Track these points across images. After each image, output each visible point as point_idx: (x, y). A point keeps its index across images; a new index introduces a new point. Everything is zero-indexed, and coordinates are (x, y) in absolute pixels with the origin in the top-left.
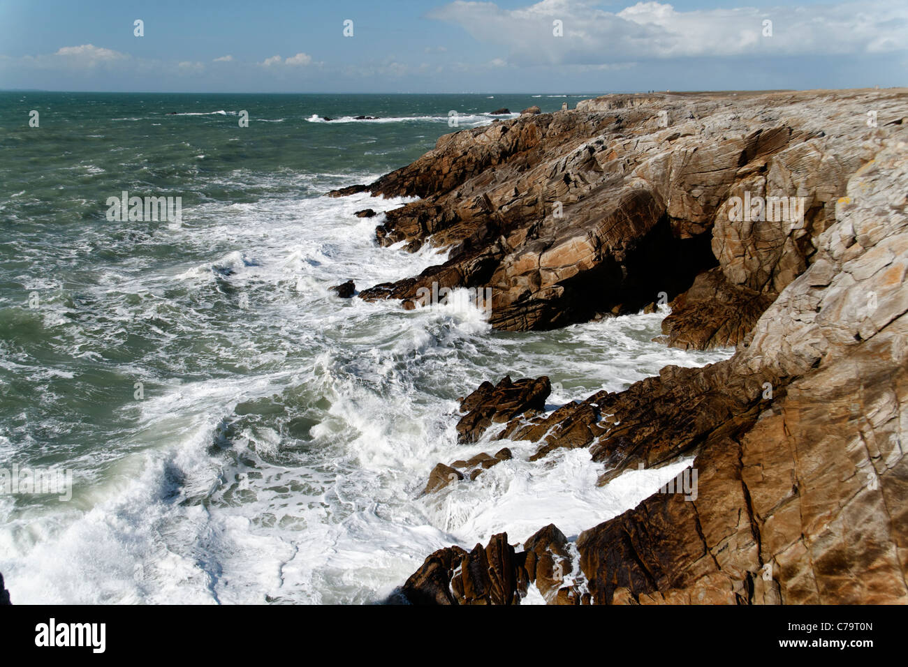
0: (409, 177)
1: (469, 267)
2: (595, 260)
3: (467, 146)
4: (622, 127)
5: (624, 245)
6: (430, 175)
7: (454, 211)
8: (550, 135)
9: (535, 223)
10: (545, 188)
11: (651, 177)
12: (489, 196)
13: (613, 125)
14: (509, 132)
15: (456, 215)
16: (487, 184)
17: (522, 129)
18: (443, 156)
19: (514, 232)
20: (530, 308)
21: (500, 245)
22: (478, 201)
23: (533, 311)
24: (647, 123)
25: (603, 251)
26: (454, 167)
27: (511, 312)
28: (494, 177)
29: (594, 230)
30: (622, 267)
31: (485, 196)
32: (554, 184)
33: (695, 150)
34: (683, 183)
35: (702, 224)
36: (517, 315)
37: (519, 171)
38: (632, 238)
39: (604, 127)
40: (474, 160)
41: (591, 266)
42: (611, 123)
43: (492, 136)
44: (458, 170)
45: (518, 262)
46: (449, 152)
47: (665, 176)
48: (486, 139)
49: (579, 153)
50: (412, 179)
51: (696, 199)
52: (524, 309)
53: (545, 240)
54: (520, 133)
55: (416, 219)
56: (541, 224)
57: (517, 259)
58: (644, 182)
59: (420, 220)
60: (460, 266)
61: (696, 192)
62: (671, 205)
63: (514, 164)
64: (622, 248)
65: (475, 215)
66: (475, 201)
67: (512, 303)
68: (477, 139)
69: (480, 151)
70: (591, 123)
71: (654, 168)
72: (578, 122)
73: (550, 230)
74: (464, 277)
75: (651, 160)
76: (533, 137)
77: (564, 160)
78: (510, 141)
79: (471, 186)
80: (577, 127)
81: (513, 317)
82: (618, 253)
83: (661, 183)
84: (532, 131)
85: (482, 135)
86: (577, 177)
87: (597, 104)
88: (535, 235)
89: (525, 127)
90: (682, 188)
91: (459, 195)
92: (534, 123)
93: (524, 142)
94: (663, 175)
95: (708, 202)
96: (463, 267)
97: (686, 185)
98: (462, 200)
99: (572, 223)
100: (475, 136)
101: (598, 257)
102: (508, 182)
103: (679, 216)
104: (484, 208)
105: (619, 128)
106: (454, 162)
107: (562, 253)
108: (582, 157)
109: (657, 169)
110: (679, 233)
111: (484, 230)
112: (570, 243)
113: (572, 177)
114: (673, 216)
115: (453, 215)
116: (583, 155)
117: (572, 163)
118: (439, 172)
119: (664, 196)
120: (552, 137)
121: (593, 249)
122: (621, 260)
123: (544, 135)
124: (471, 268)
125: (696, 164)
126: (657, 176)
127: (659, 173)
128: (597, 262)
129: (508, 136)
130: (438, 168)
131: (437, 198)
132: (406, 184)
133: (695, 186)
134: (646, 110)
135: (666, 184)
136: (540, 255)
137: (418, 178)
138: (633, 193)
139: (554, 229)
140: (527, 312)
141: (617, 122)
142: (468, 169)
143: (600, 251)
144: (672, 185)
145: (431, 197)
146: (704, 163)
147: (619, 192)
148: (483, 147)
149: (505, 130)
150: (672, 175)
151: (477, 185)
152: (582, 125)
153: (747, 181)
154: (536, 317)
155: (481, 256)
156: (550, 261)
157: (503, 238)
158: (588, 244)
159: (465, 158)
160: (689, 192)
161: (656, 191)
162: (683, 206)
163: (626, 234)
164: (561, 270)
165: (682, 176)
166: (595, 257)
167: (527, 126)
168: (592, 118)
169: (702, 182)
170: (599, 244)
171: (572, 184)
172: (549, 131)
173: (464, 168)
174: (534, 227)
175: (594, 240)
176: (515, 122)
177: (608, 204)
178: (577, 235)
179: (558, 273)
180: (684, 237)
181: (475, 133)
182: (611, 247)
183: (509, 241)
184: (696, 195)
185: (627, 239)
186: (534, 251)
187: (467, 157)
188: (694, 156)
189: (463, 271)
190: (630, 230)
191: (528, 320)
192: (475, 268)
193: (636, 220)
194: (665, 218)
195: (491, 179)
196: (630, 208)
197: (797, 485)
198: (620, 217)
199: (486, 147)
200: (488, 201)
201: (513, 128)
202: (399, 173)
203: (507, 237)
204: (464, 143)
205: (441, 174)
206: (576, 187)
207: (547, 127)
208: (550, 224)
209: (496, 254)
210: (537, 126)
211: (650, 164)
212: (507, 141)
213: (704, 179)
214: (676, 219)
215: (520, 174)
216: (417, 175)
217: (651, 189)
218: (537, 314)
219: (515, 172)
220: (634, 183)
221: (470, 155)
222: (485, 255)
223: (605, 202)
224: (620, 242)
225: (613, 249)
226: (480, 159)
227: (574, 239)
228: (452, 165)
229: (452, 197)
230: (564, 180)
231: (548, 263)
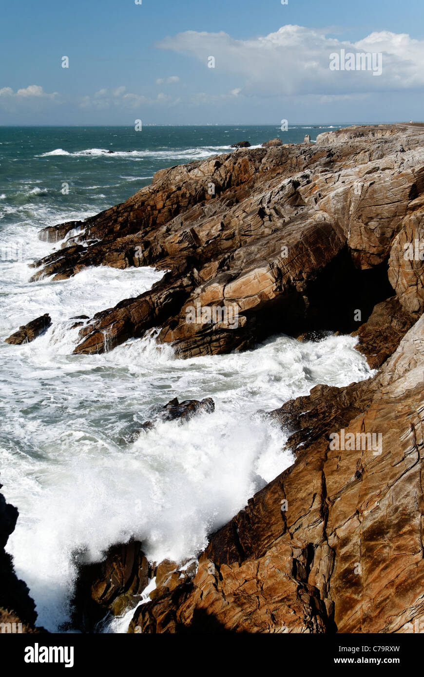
0: (123, 213)
1: (160, 299)
2: (276, 290)
3: (181, 180)
4: (333, 161)
5: (304, 275)
6: (144, 211)
7: (161, 246)
8: (262, 170)
9: (226, 256)
10: (241, 222)
11: (333, 210)
12: (196, 230)
13: (324, 160)
14: (223, 167)
15: (163, 250)
16: (196, 219)
17: (235, 163)
18: (158, 191)
19: (206, 265)
20: (214, 338)
21: (192, 278)
22: (185, 235)
23: (217, 340)
24: (357, 157)
25: (284, 282)
26: (168, 203)
27: (195, 342)
28: (203, 211)
29: (276, 262)
30: (304, 297)
31: (193, 231)
32: (249, 218)
33: (371, 184)
34: (361, 215)
35: (379, 255)
36: (202, 345)
37: (227, 206)
38: (312, 269)
39: (315, 161)
40: (188, 195)
41: (272, 296)
42: (323, 157)
43: (206, 171)
44: (172, 205)
45: (204, 293)
46: (164, 188)
47: (345, 209)
48: (200, 174)
49: (283, 188)
50: (126, 214)
51: (372, 231)
52: (208, 339)
53: (232, 272)
54: (233, 168)
55: (123, 254)
56: (233, 256)
57: (203, 290)
58: (326, 215)
59: (126, 255)
60: (151, 298)
61: (373, 224)
62: (351, 237)
63: (223, 199)
64: (303, 279)
65: (182, 250)
66: (181, 235)
67: (197, 333)
68: (191, 174)
69: (194, 186)
70: (303, 157)
71: (335, 202)
72: (290, 156)
73: (239, 262)
74: (155, 308)
75: (332, 194)
76: (246, 171)
77: (269, 194)
78: (223, 176)
79: (180, 221)
80: (289, 161)
81: (198, 346)
82: (299, 284)
83: (342, 216)
84: (245, 166)
85: (196, 170)
86: (273, 211)
87: (337, 136)
88: (226, 268)
89: (238, 161)
90: (360, 221)
91: (168, 230)
92: (246, 157)
93: (237, 177)
94: (343, 208)
95: (383, 234)
96: (153, 299)
97: (363, 217)
98: (170, 235)
99: (258, 256)
100: (189, 171)
101: (279, 287)
102: (215, 217)
103: (358, 248)
104: (190, 242)
105: (331, 162)
106: (168, 197)
107: (245, 284)
108: (286, 191)
109: (338, 202)
110: (360, 265)
111: (184, 264)
112: (252, 273)
113: (267, 211)
114: (353, 248)
115: (160, 250)
116: (287, 189)
117: (277, 197)
118: (154, 207)
119: (344, 228)
120: (264, 172)
121: (274, 280)
122: (302, 290)
123: (257, 170)
124: (161, 300)
125: (372, 198)
126: (338, 210)
127: (339, 206)
128: (278, 293)
129: (222, 170)
130: (152, 203)
131: (146, 233)
132: (120, 219)
133: (371, 218)
134: (358, 144)
135: (346, 217)
136: (225, 286)
137: (131, 214)
138: (315, 226)
139: (242, 262)
140: (211, 341)
141: (328, 156)
142: (182, 204)
143: (281, 282)
144: (351, 218)
145: (141, 232)
146: (378, 196)
147: (303, 225)
148: (197, 182)
149: (218, 165)
150: (351, 208)
151: (186, 220)
152: (295, 159)
153: (418, 213)
154: (220, 346)
155: (172, 288)
156: (234, 292)
157: (195, 270)
158: (269, 275)
159: (179, 193)
160: (366, 224)
161: (337, 224)
162: (361, 238)
163: (307, 266)
164: (244, 300)
165: (360, 209)
166: (275, 287)
167: (240, 160)
168: (305, 152)
169: (378, 215)
170: (280, 275)
171: (267, 218)
172: (262, 166)
173: (178, 203)
174: (225, 260)
175: (275, 271)
176: (228, 157)
177: (291, 237)
178: (259, 267)
179: (240, 303)
180: (364, 267)
181: (189, 168)
182: (292, 278)
183: (201, 273)
184: (373, 228)
185: (308, 270)
186: (219, 283)
187: (181, 192)
188: (370, 190)
189: (153, 303)
190: (311, 261)
191: (213, 349)
192: (165, 299)
193: (318, 253)
194: (346, 249)
195: (200, 214)
196: (311, 240)
197: (361, 471)
198: (301, 249)
199: (200, 182)
200: (195, 235)
201: (227, 163)
202: (115, 208)
203: (199, 270)
204: (178, 178)
205: (156, 209)
206: (270, 220)
207: (260, 162)
208: (240, 257)
209: (187, 286)
210: (250, 160)
211: (331, 198)
212: (220, 176)
213: (379, 212)
214: (356, 250)
215: (228, 208)
216: (131, 211)
217: (333, 222)
218: (221, 344)
219: (224, 206)
220: (317, 216)
221: (184, 189)
222: (176, 287)
223: (290, 235)
224: (301, 272)
225: (294, 280)
226: (194, 194)
227: (256, 270)
228: (166, 200)
229: (161, 232)
230: (258, 214)
231: (231, 294)
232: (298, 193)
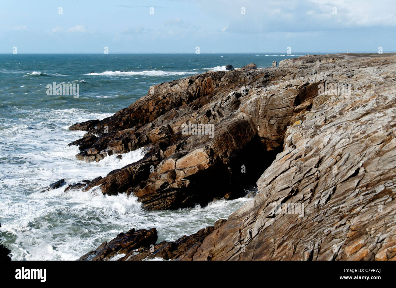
0: (126, 114)
1: (136, 169)
2: (209, 163)
3: (166, 92)
4: (269, 80)
5: (228, 154)
6: (140, 113)
7: (147, 136)
8: (221, 85)
9: (182, 142)
10: (195, 120)
11: (249, 112)
12: (171, 126)
13: (262, 79)
14: (194, 83)
15: (148, 139)
16: (172, 118)
17: (202, 81)
18: (151, 100)
19: (169, 147)
20: (168, 194)
21: (159, 156)
22: (163, 129)
23: (171, 195)
24: (285, 78)
25: (215, 158)
26: (157, 107)
27: (156, 196)
28: (178, 113)
29: (210, 145)
30: (229, 168)
31: (169, 126)
32: (200, 117)
33: (272, 96)
34: (266, 115)
35: (277, 141)
36: (161, 198)
37: (193, 109)
38: (234, 149)
39: (256, 80)
40: (170, 102)
41: (207, 167)
42: (261, 77)
43: (183, 86)
44: (159, 109)
45: (163, 165)
46: (155, 97)
47: (256, 111)
48: (179, 88)
49: (229, 98)
50: (128, 115)
51: (272, 125)
52: (165, 194)
53: (183, 152)
54: (201, 84)
55: (121, 141)
56: (186, 143)
57: (163, 163)
58: (245, 115)
59: (123, 142)
60: (130, 168)
61: (273, 121)
62: (260, 129)
63: (191, 105)
64: (227, 156)
65: (161, 139)
66: (160, 129)
67: (157, 190)
68: (173, 88)
69: (174, 96)
70: (248, 77)
71: (250, 106)
72: (240, 76)
73: (189, 145)
74: (132, 175)
75: (248, 102)
76: (210, 87)
77: (220, 102)
78: (195, 89)
79: (161, 120)
80: (239, 80)
81: (158, 199)
82: (225, 159)
83: (254, 116)
84: (209, 83)
85: (176, 86)
86: (216, 113)
87: (294, 62)
88: (181, 149)
89: (205, 80)
90: (265, 119)
91: (153, 126)
92: (210, 77)
93: (204, 90)
94: (255, 111)
95: (279, 127)
96: (131, 169)
97: (267, 117)
98: (154, 129)
99: (201, 141)
100: (172, 86)
101: (211, 161)
102: (184, 117)
103: (265, 136)
104: (167, 134)
105: (267, 81)
106: (157, 104)
107: (190, 159)
108: (231, 100)
109: (252, 107)
110: (266, 147)
111: (158, 147)
112: (194, 152)
113: (213, 113)
114: (261, 136)
115: (146, 139)
116: (232, 99)
117: (225, 104)
118: (147, 111)
119: (256, 124)
120: (222, 87)
121: (208, 156)
122: (227, 163)
123: (217, 86)
124: (137, 170)
125: (272, 104)
126: (252, 112)
127: (253, 109)
128: (210, 165)
129: (194, 86)
130: (146, 108)
131: (138, 128)
132: (124, 118)
133: (272, 117)
134: (287, 69)
135: (257, 116)
136: (176, 160)
137: (132, 115)
138: (237, 122)
139: (191, 145)
140: (166, 196)
141: (265, 77)
142: (166, 108)
143: (213, 158)
144: (260, 117)
145: (135, 127)
146: (276, 103)
147: (230, 121)
148: (176, 94)
149: (191, 82)
150: (260, 111)
151: (165, 119)
152: (243, 79)
153: (300, 114)
154: (172, 200)
155: (144, 162)
156: (182, 164)
157: (161, 151)
158: (205, 153)
159: (165, 101)
160: (269, 121)
161: (251, 121)
162: (266, 130)
163: (230, 147)
164: (188, 169)
165: (265, 111)
166: (209, 161)
167: (206, 79)
168: (250, 74)
169: (276, 115)
170: (212, 153)
171: (212, 117)
172: (221, 83)
173: (163, 108)
174: (181, 144)
175: (209, 150)
176: (198, 77)
177: (222, 129)
178: (199, 148)
179: (185, 171)
180: (269, 149)
181: (172, 84)
182: (220, 155)
183: (165, 153)
184: (273, 123)
185: (231, 150)
186: (173, 158)
187: (166, 100)
188: (271, 99)
189: (132, 172)
190: (233, 145)
191: (168, 201)
192: (139, 169)
193: (238, 139)
194: (256, 137)
195: (175, 115)
196: (234, 131)
197: (211, 256)
198: (227, 137)
199: (179, 94)
200: (170, 129)
201: (197, 81)
202: (122, 111)
203: (164, 151)
204: (164, 91)
205: (148, 112)
206: (214, 119)
207: (220, 80)
208: (190, 142)
209: (155, 161)
210: (213, 79)
211: (248, 104)
212: (193, 89)
213: (276, 113)
214: (263, 138)
215: (194, 111)
216: (131, 113)
217: (249, 120)
218: (173, 198)
219: (191, 110)
220: (239, 115)
221: (168, 99)
222: (147, 162)
223: (221, 127)
224: (226, 152)
225: (221, 156)
226: (174, 101)
227: (197, 150)
228: (155, 106)
229: (148, 127)
230: (206, 114)
231: (180, 165)
232: (240, 101)
